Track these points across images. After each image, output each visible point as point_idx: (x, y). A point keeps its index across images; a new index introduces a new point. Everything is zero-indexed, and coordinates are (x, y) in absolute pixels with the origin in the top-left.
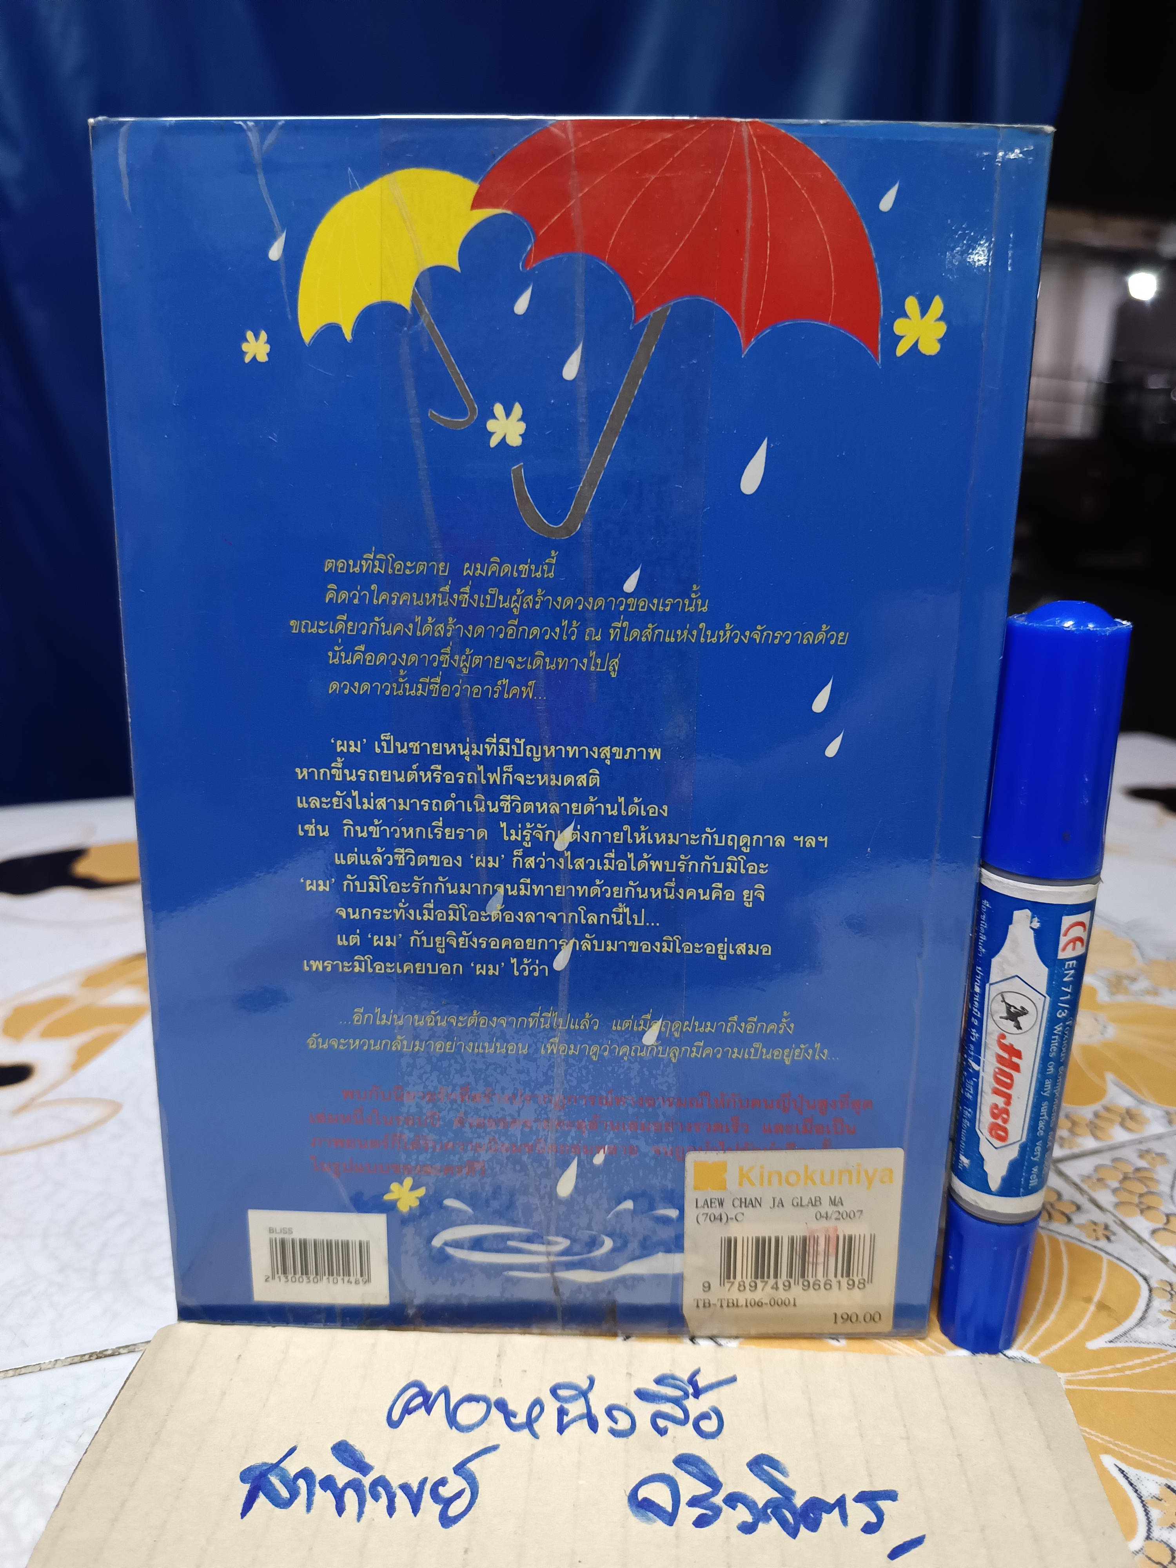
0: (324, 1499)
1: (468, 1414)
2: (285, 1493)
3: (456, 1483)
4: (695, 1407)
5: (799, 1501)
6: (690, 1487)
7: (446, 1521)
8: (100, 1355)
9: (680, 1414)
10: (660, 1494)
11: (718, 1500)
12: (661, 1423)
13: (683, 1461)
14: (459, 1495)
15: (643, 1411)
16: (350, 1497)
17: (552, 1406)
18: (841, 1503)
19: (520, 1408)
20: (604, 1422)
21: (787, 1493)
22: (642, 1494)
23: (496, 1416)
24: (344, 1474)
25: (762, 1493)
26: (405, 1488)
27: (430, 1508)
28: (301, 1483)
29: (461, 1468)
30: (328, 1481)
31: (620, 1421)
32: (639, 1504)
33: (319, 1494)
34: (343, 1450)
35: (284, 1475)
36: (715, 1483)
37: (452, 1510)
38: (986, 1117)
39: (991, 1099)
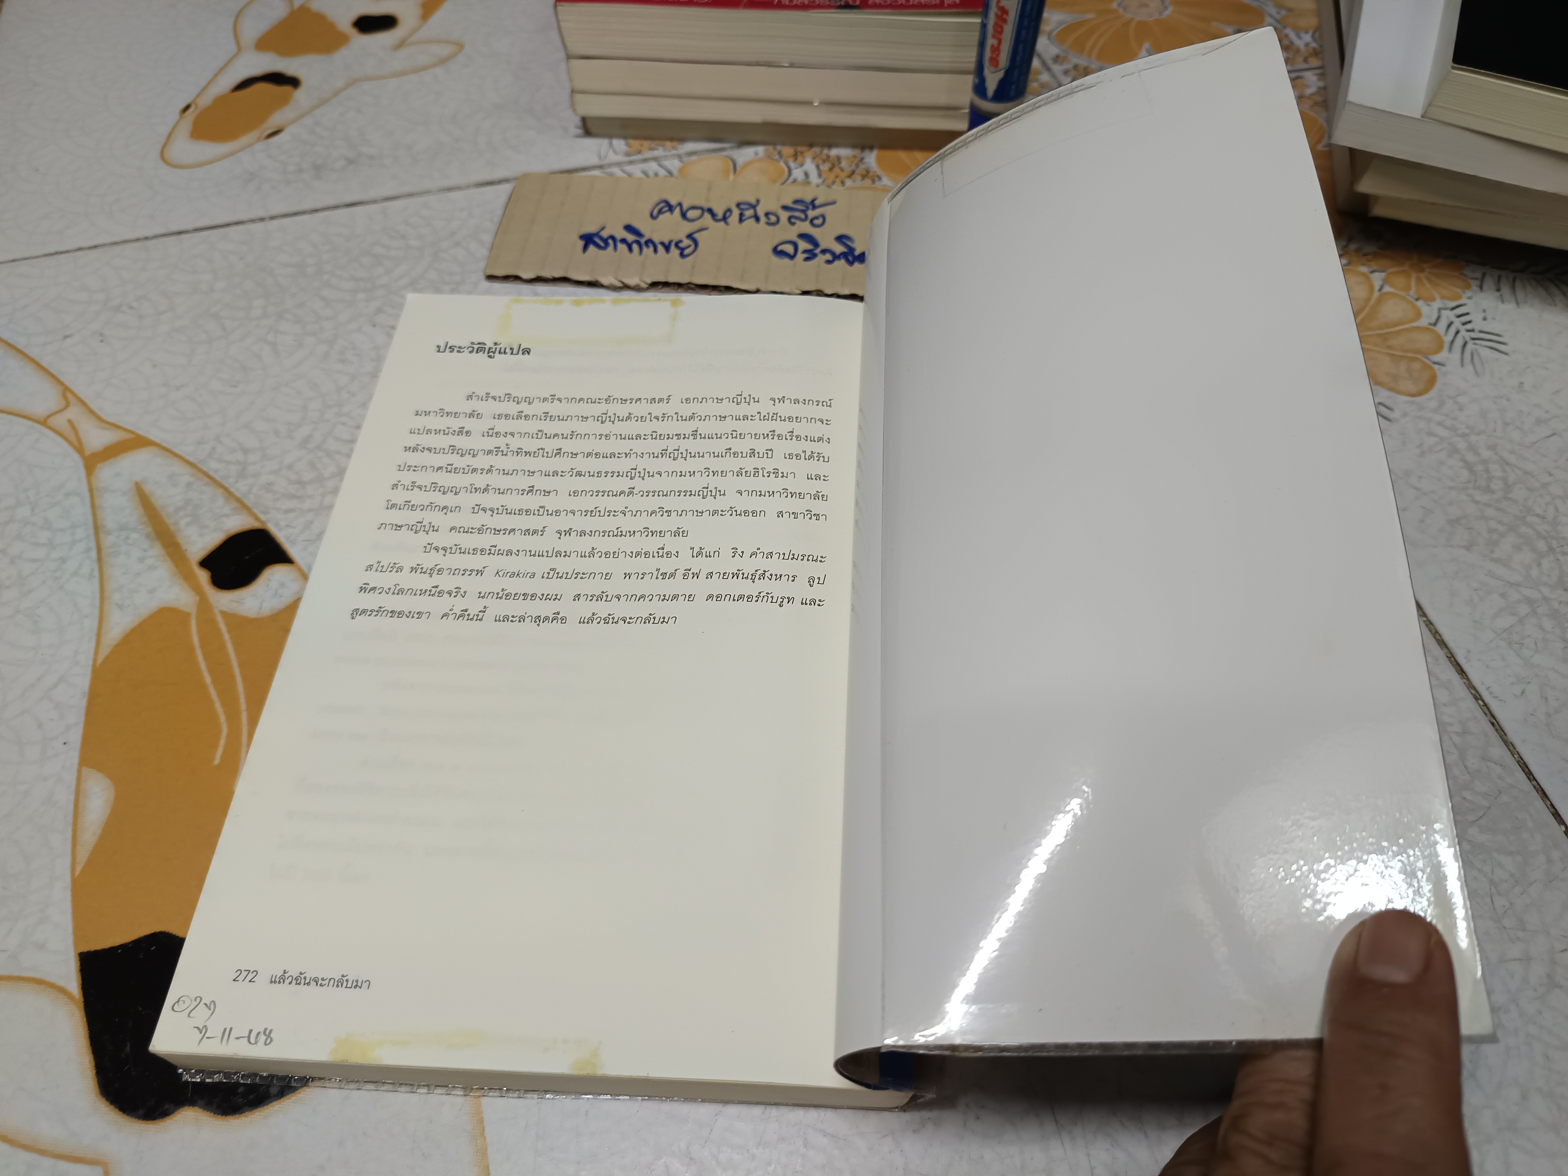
0: (622, 247)
1: (691, 214)
2: (602, 244)
3: (686, 242)
4: (811, 214)
5: (857, 253)
6: (803, 245)
7: (682, 255)
8: (491, 183)
9: (803, 216)
10: (789, 249)
11: (817, 251)
12: (793, 220)
13: (803, 236)
14: (689, 246)
15: (784, 215)
16: (635, 247)
17: (736, 213)
19: (720, 214)
20: (763, 219)
21: (851, 250)
22: (780, 248)
23: (707, 216)
24: (630, 238)
25: (839, 249)
26: (662, 244)
27: (675, 252)
28: (610, 241)
29: (690, 236)
30: (623, 241)
31: (771, 218)
32: (778, 252)
33: (619, 245)
34: (629, 228)
35: (601, 238)
36: (816, 244)
37: (686, 252)
38: (988, 54)
39: (990, 42)
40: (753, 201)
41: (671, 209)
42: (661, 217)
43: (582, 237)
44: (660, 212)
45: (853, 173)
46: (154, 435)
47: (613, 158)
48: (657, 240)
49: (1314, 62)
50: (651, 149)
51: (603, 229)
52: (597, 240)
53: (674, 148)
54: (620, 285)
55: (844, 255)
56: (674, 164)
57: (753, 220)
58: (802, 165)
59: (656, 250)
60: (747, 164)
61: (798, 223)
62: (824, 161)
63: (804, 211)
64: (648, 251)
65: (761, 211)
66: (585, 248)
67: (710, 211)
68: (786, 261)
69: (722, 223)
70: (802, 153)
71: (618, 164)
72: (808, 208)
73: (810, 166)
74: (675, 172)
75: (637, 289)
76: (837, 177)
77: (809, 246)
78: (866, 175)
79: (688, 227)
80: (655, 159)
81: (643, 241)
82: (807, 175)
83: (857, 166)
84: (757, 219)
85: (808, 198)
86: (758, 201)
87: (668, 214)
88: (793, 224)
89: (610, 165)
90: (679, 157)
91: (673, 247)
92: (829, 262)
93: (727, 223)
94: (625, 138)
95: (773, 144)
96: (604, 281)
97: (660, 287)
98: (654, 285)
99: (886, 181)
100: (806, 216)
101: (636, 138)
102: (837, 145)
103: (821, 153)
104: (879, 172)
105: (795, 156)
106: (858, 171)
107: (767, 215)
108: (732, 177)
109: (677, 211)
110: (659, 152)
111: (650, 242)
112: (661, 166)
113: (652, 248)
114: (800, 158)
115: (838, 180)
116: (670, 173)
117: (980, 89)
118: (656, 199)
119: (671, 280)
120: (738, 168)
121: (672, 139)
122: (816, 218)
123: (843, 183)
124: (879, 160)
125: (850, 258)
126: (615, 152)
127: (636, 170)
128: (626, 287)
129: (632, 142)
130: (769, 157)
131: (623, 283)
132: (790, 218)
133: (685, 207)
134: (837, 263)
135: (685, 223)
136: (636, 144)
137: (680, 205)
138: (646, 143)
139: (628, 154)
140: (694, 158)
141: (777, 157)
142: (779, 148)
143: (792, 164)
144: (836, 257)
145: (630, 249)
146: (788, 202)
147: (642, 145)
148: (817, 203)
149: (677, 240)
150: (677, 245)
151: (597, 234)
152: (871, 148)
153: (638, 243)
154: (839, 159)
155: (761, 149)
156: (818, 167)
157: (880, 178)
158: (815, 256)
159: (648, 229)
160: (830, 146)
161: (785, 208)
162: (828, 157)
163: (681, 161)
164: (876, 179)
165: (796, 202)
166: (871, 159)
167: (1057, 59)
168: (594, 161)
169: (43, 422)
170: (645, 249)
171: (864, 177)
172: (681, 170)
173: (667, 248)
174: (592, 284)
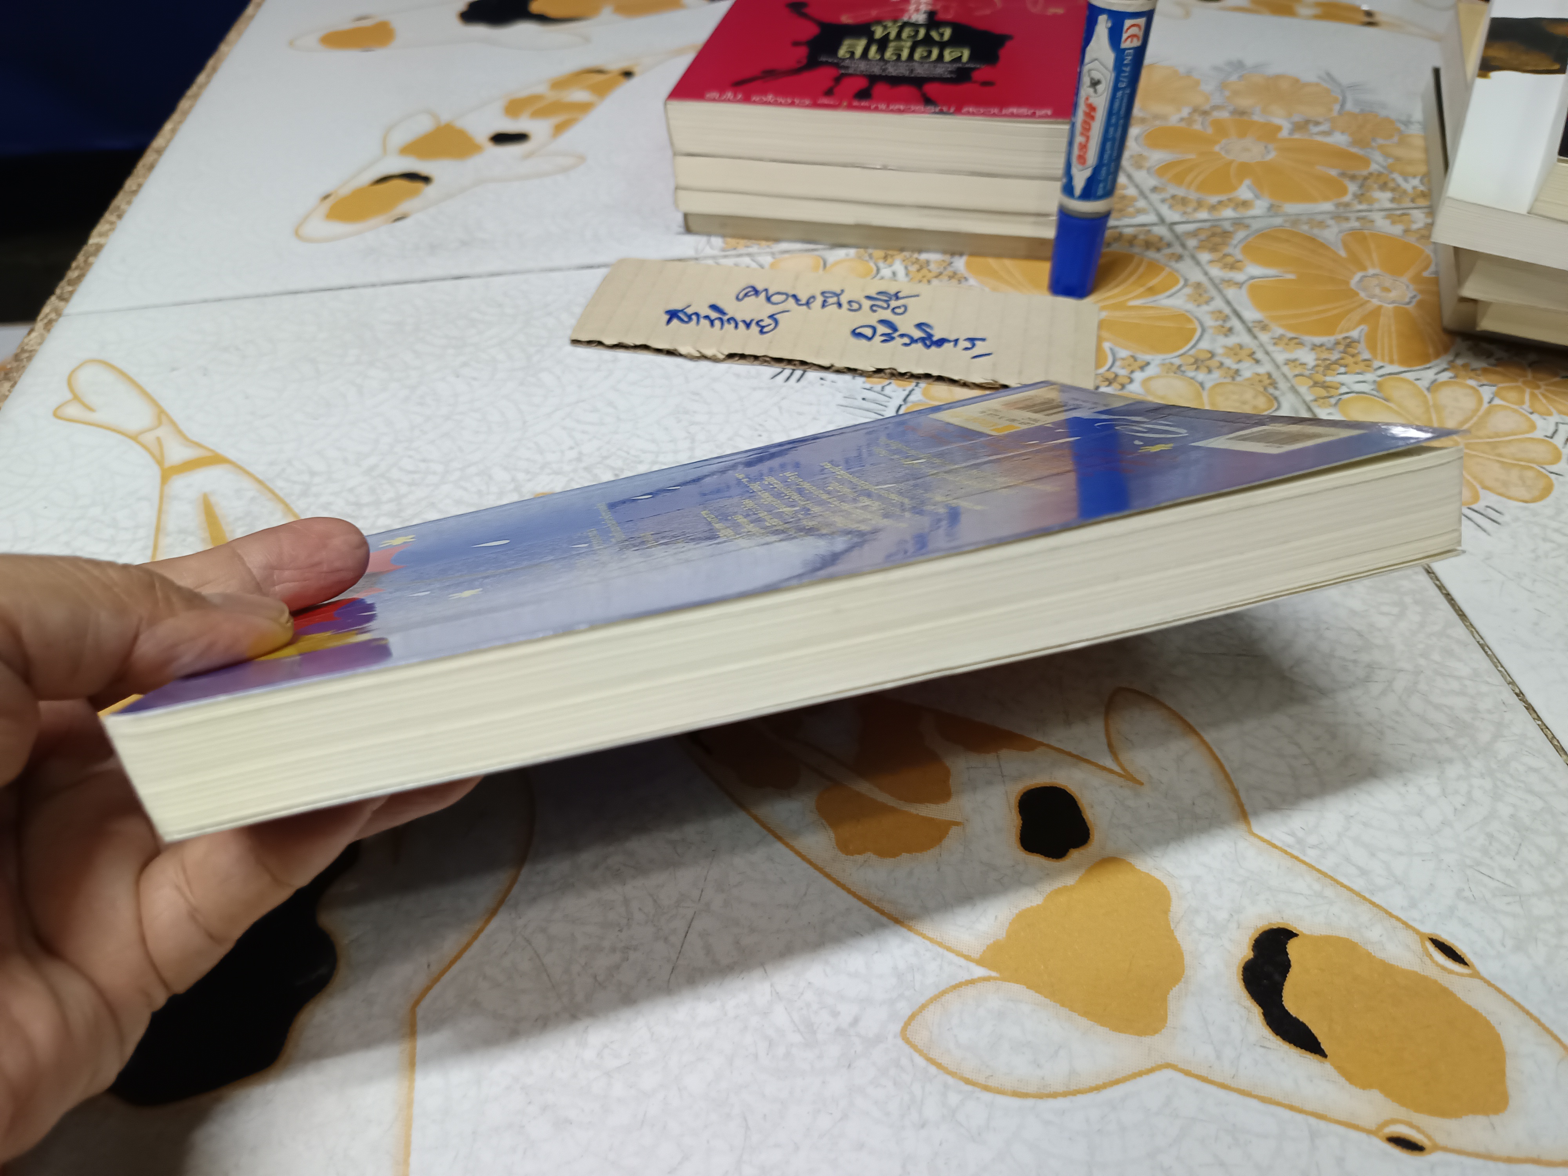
0: (705, 323)
1: (776, 298)
2: (686, 319)
3: (767, 321)
4: (894, 304)
5: (935, 339)
6: (882, 329)
7: (762, 332)
8: (590, 267)
9: (885, 305)
10: (868, 332)
11: (895, 335)
12: (875, 308)
13: (882, 322)
14: (769, 325)
15: (867, 304)
16: (717, 323)
17: (820, 299)
18: (956, 341)
19: (804, 300)
20: (845, 306)
21: (930, 336)
22: (858, 331)
23: (791, 300)
24: (714, 315)
25: (917, 334)
26: (744, 322)
27: (755, 328)
28: (694, 317)
29: (771, 317)
30: (707, 317)
31: (854, 306)
32: (856, 334)
33: (702, 321)
34: (714, 307)
35: (686, 314)
36: (895, 329)
37: (765, 330)
38: (1076, 151)
39: (1079, 139)
40: (838, 292)
41: (756, 292)
42: (746, 299)
43: (667, 312)
44: (746, 295)
45: (940, 274)
46: (231, 454)
47: (709, 251)
48: (739, 318)
49: (1422, 202)
50: (747, 247)
51: (689, 306)
52: (681, 315)
53: (768, 246)
54: (698, 354)
55: (922, 340)
56: (767, 260)
57: (835, 306)
58: (890, 266)
59: (736, 327)
60: (837, 263)
61: (880, 310)
62: (913, 263)
63: (886, 301)
64: (729, 327)
65: (844, 299)
66: (669, 321)
67: (794, 296)
68: (864, 341)
69: (805, 307)
70: (892, 256)
71: (714, 257)
72: (891, 299)
73: (898, 266)
74: (767, 266)
75: (714, 359)
76: (924, 277)
77: (888, 331)
78: (953, 276)
79: (771, 309)
80: (749, 255)
81: (725, 318)
82: (894, 274)
83: (945, 268)
84: (840, 305)
85: (892, 291)
86: (843, 291)
87: (753, 297)
88: (874, 311)
89: (706, 258)
90: (773, 254)
91: (753, 325)
92: (906, 345)
93: (809, 308)
94: (723, 236)
95: (866, 247)
96: (683, 350)
97: (737, 359)
98: (731, 356)
99: (972, 281)
100: (889, 306)
101: (734, 236)
102: (927, 251)
103: (911, 257)
104: (966, 274)
105: (885, 258)
106: (946, 273)
107: (850, 302)
108: (821, 271)
109: (763, 295)
110: (754, 249)
111: (732, 320)
112: (753, 260)
113: (733, 325)
114: (889, 260)
115: (925, 280)
116: (762, 267)
117: (1068, 189)
118: (744, 285)
119: (747, 352)
120: (828, 266)
121: (767, 239)
122: (899, 307)
123: (929, 282)
124: (968, 265)
125: (928, 343)
126: (712, 247)
127: (729, 262)
128: (704, 357)
129: (729, 240)
130: (860, 257)
131: (700, 352)
132: (872, 306)
133: (770, 292)
134: (913, 346)
135: (769, 305)
136: (732, 241)
137: (766, 290)
138: (743, 242)
139: (723, 250)
140: (786, 256)
141: (867, 258)
142: (870, 251)
143: (881, 264)
144: (913, 341)
145: (712, 323)
146: (873, 293)
147: (738, 243)
148: (900, 295)
149: (758, 320)
150: (757, 323)
151: (682, 311)
152: (961, 254)
153: (721, 320)
154: (928, 262)
155: (852, 252)
156: (906, 268)
157: (966, 279)
158: (893, 338)
159: (732, 308)
160: (920, 251)
161: (868, 298)
162: (917, 260)
163: (774, 258)
164: (963, 280)
165: (880, 293)
166: (960, 264)
167: (1155, 189)
168: (691, 253)
169: (134, 438)
170: (726, 325)
171: (951, 278)
172: (772, 265)
173: (748, 325)
174: (670, 353)
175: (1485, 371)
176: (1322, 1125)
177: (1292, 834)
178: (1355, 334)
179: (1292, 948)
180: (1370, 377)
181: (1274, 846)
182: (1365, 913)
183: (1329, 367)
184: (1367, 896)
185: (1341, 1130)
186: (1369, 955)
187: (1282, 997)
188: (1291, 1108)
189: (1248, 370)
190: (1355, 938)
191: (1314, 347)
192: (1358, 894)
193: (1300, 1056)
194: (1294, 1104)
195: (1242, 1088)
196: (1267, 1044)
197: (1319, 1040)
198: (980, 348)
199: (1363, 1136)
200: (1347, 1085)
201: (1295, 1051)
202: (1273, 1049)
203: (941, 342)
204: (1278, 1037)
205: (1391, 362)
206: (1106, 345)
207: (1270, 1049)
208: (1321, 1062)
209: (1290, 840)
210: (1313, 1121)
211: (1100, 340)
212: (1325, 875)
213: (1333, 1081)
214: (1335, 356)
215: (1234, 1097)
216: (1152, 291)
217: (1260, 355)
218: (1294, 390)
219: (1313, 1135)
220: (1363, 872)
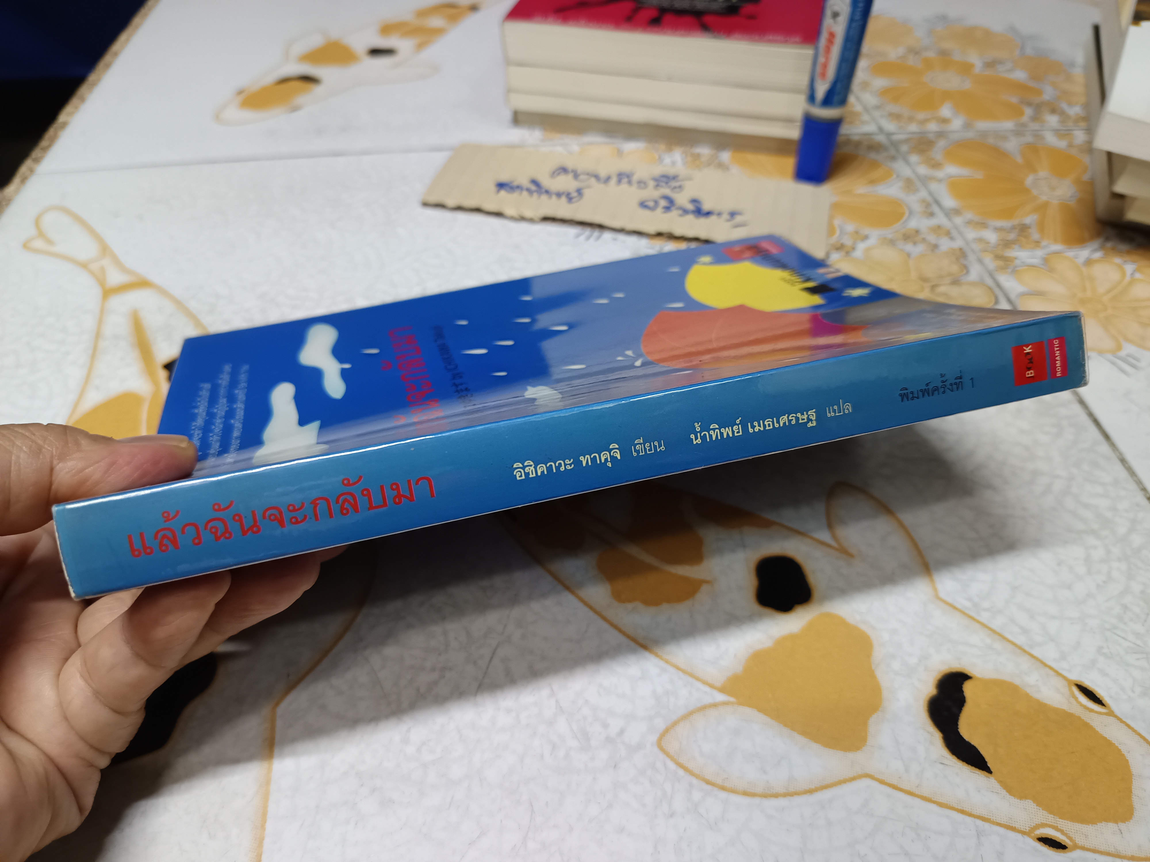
0: (526, 193)
1: (581, 177)
2: (511, 190)
3: (574, 194)
4: (673, 184)
5: (704, 211)
6: (663, 203)
7: (570, 202)
10: (652, 204)
11: (673, 207)
12: (658, 187)
13: (663, 197)
14: (576, 197)
15: (652, 184)
16: (536, 194)
17: (615, 178)
19: (603, 179)
20: (635, 184)
21: (700, 209)
22: (644, 203)
23: (593, 179)
24: (533, 188)
25: (690, 207)
26: (556, 193)
27: (564, 199)
28: (517, 189)
29: (577, 191)
30: (528, 190)
31: (642, 184)
32: (643, 205)
33: (524, 192)
34: (534, 182)
35: (512, 186)
36: (673, 204)
38: (819, 69)
39: (821, 60)
40: (630, 173)
41: (567, 172)
42: (559, 176)
43: (497, 184)
44: (558, 173)
45: (709, 164)
47: (531, 141)
48: (552, 190)
49: (1083, 124)
50: (561, 138)
51: (514, 180)
52: (507, 186)
53: (577, 138)
54: (519, 217)
55: (694, 212)
56: (576, 149)
57: (627, 184)
58: (671, 156)
59: (550, 197)
60: (629, 152)
61: (662, 188)
62: (689, 155)
63: (667, 182)
64: (544, 197)
65: (635, 178)
66: (498, 191)
67: (596, 175)
68: (648, 212)
69: (603, 184)
70: (673, 149)
71: (534, 146)
72: (670, 180)
73: (677, 157)
75: (531, 220)
76: (697, 165)
77: (667, 204)
78: (719, 165)
79: (577, 185)
80: (562, 145)
81: (542, 190)
82: (674, 162)
83: (713, 159)
84: (631, 183)
85: (672, 175)
86: (633, 173)
87: (564, 175)
88: (658, 189)
89: (528, 146)
90: (580, 144)
91: (564, 196)
92: (680, 215)
93: (607, 185)
94: (543, 129)
95: (652, 141)
96: (509, 211)
97: (549, 221)
98: (546, 219)
99: (734, 170)
100: (669, 185)
101: (551, 130)
102: (701, 145)
103: (687, 150)
104: (730, 165)
105: (667, 150)
106: (713, 163)
107: (638, 181)
108: (617, 157)
109: (571, 174)
110: (566, 140)
111: (547, 192)
112: (565, 149)
113: (547, 195)
114: (670, 152)
115: (697, 168)
117: (812, 98)
118: (557, 166)
120: (623, 154)
121: (577, 133)
122: (677, 187)
123: (700, 169)
124: (731, 158)
125: (698, 214)
126: (534, 138)
127: (546, 149)
128: (522, 219)
129: (547, 133)
130: (646, 149)
132: (656, 185)
133: (578, 172)
134: (686, 216)
135: (576, 182)
136: (550, 134)
137: (575, 170)
138: (559, 135)
139: (542, 140)
140: (591, 146)
141: (653, 150)
142: (655, 144)
143: (664, 155)
144: (686, 212)
145: (532, 195)
146: (657, 176)
147: (554, 136)
148: (678, 178)
149: (568, 192)
150: (567, 195)
151: (508, 183)
152: (727, 149)
153: (539, 191)
154: (700, 154)
155: (641, 144)
156: (683, 158)
157: (729, 168)
158: (671, 210)
159: (547, 183)
160: (694, 145)
161: (653, 179)
162: (692, 152)
163: (581, 147)
164: (727, 169)
165: (662, 176)
166: (726, 156)
167: (877, 107)
168: (518, 141)
169: (83, 266)
170: (542, 195)
171: (717, 166)
172: (580, 153)
173: (559, 196)
174: (499, 214)
175: (1128, 253)
176: (987, 826)
177: (970, 599)
178: (1028, 220)
179: (968, 688)
180: (1040, 253)
181: (955, 608)
182: (1025, 663)
183: (1007, 244)
184: (1027, 649)
185: (1002, 830)
186: (1027, 695)
187: (957, 725)
188: (962, 812)
189: (945, 244)
190: (1017, 681)
191: (997, 229)
192: (1020, 648)
193: (971, 772)
194: (965, 809)
195: (924, 795)
196: (945, 761)
197: (986, 760)
198: (738, 219)
199: (1019, 836)
200: (1008, 796)
201: (967, 768)
202: (950, 765)
203: (708, 214)
204: (954, 757)
205: (1056, 241)
206: (837, 222)
207: (947, 765)
208: (987, 777)
209: (968, 604)
210: (979, 822)
211: (831, 218)
212: (994, 632)
213: (996, 792)
214: (1012, 236)
215: (918, 802)
216: (873, 182)
217: (954, 233)
218: (980, 261)
219: (979, 834)
220: (1025, 631)
